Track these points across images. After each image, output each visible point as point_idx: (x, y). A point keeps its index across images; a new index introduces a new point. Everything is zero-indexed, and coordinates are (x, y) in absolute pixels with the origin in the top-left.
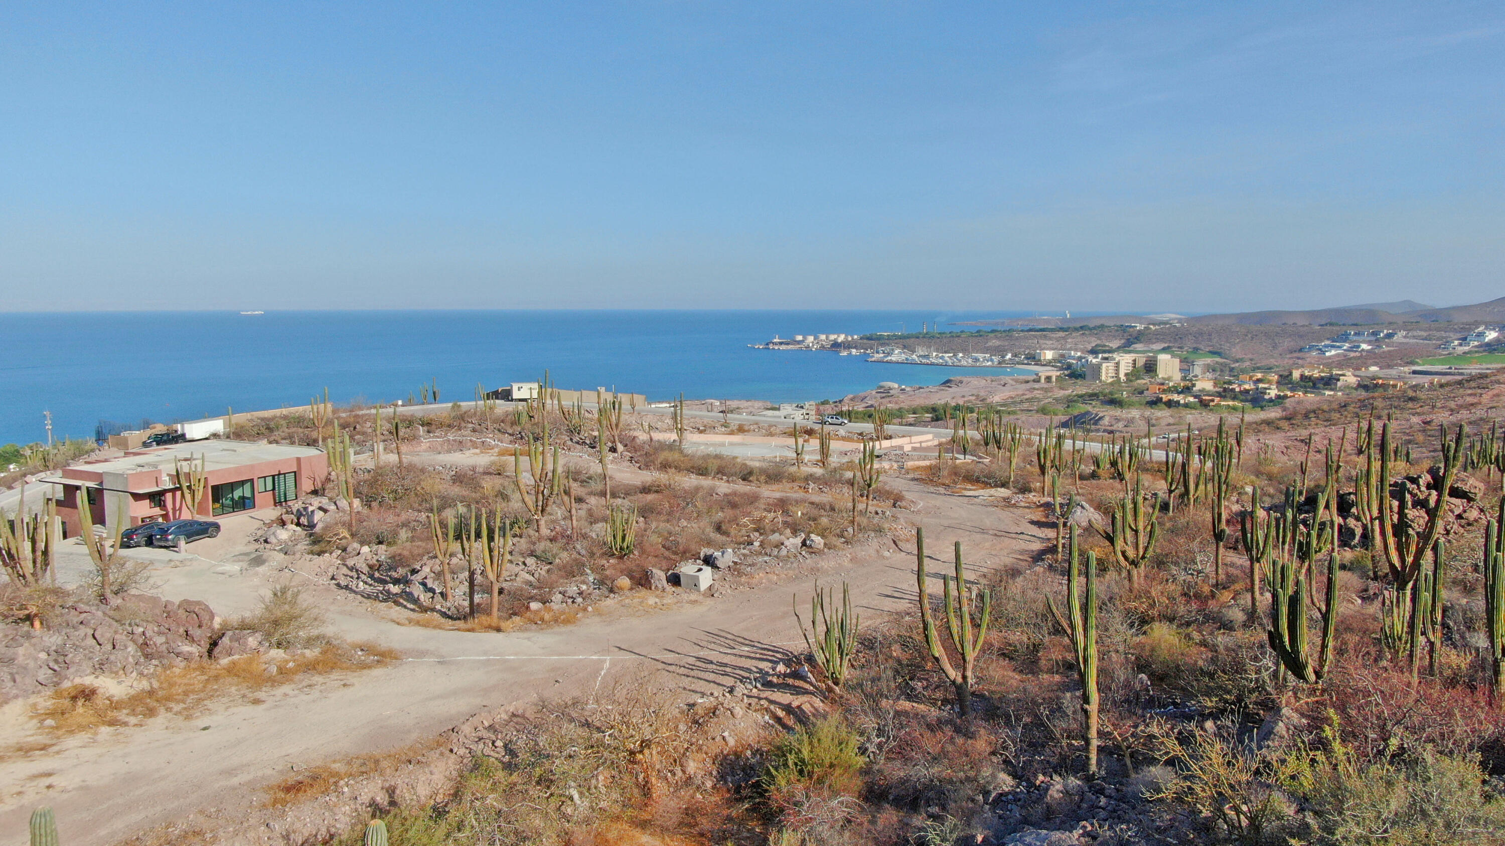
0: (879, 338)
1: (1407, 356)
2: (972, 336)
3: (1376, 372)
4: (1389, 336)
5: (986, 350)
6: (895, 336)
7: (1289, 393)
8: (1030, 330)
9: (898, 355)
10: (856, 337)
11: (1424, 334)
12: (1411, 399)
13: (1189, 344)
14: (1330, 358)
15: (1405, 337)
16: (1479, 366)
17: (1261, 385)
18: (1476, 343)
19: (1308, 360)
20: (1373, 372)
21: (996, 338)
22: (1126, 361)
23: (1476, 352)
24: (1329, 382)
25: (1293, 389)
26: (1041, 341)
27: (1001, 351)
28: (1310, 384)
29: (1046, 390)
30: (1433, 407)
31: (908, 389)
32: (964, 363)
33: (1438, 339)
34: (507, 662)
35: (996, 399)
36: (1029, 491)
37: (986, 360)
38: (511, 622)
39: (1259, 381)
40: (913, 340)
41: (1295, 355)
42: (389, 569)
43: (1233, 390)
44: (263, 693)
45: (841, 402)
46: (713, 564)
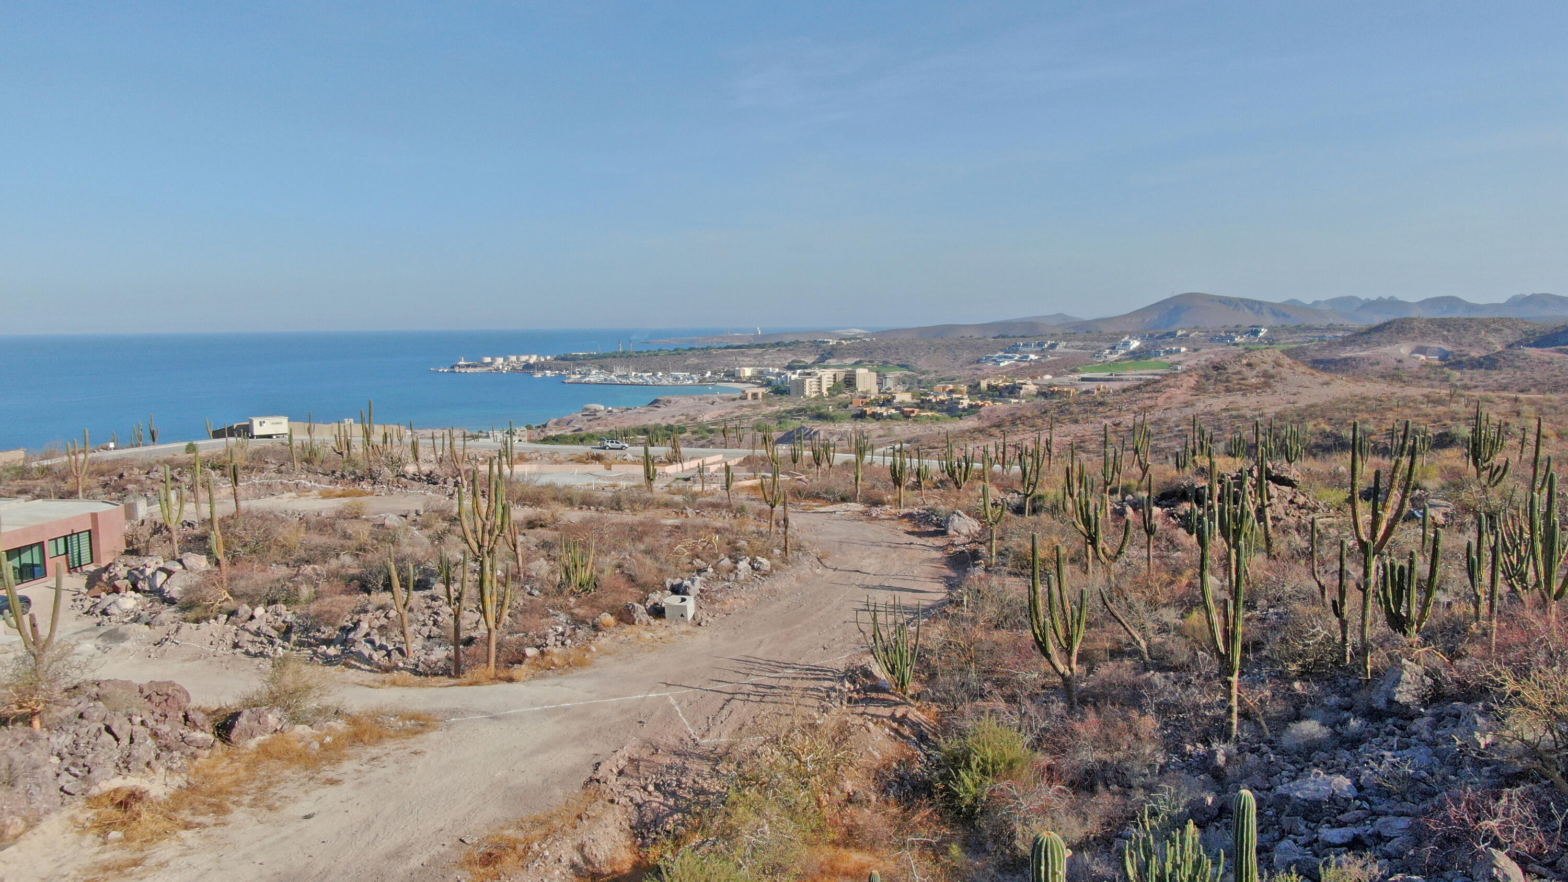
0: (574, 359)
1: (1069, 365)
2: (670, 354)
3: (1050, 379)
4: (1052, 346)
5: (685, 369)
6: (592, 355)
7: (980, 403)
8: (728, 347)
9: (595, 376)
10: (549, 357)
11: (1081, 344)
12: (1101, 404)
13: (879, 358)
14: (1004, 368)
15: (1066, 347)
16: (1134, 372)
17: (954, 396)
18: (1123, 352)
19: (986, 371)
20: (1048, 380)
21: (694, 355)
22: (827, 376)
23: (1127, 359)
24: (1013, 390)
25: (982, 399)
26: (739, 358)
27: (700, 370)
28: (996, 393)
29: (754, 407)
30: (1120, 410)
31: (615, 411)
32: (665, 382)
33: (1092, 349)
34: (566, 709)
35: (707, 417)
36: (883, 503)
37: (686, 378)
38: (518, 671)
39: (951, 392)
40: (609, 360)
41: (974, 366)
42: (307, 630)
43: (930, 401)
44: (329, 772)
45: (545, 426)
46: (685, 593)
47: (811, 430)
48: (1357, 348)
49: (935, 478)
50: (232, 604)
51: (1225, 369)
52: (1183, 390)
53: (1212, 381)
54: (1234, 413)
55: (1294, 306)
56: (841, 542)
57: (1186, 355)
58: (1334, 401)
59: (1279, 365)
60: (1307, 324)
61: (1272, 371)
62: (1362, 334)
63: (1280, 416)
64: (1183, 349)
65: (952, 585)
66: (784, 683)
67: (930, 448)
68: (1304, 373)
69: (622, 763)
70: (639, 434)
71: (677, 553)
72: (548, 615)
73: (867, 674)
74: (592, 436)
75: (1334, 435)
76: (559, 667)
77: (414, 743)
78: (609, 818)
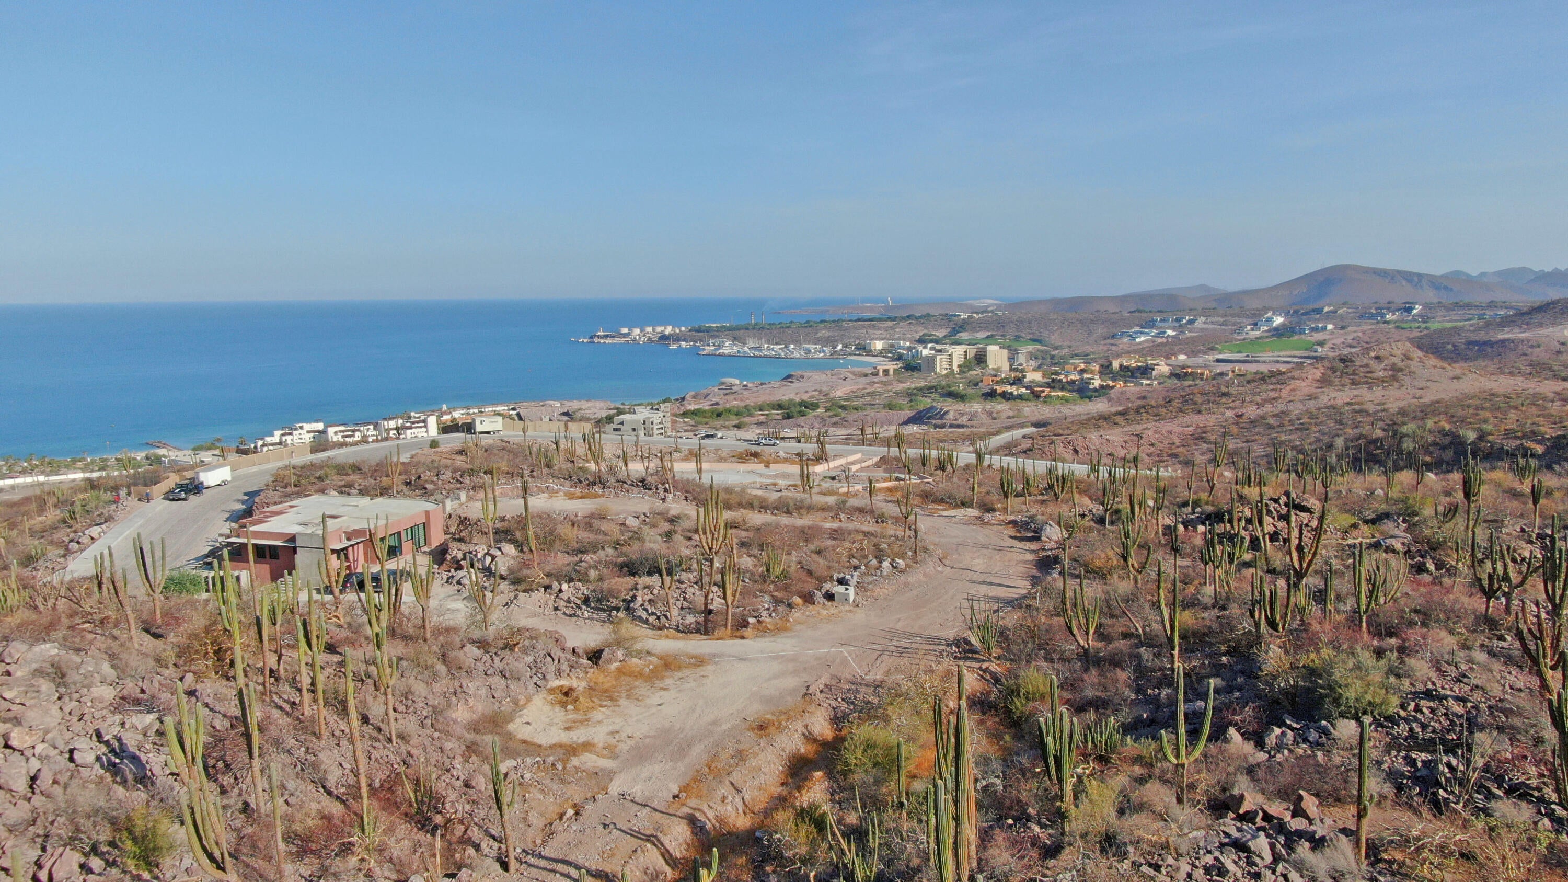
0: (708, 330)
1: (1207, 344)
2: (801, 326)
3: (1185, 360)
4: (1191, 322)
5: (817, 341)
6: (725, 327)
7: (1111, 383)
8: (859, 320)
9: (728, 348)
10: (683, 329)
11: (1221, 320)
12: (1225, 394)
13: (1011, 332)
14: (1139, 343)
15: (1205, 323)
16: (1271, 354)
17: (1085, 376)
18: (1266, 328)
19: (1121, 346)
20: (1182, 360)
21: (825, 327)
22: (958, 352)
23: (1267, 337)
24: (1145, 371)
25: (1114, 379)
26: (871, 331)
27: (832, 342)
28: (1128, 373)
29: (885, 383)
30: (1243, 401)
31: (750, 385)
32: (797, 355)
33: (1233, 325)
34: (782, 656)
35: (839, 393)
36: (994, 510)
37: (818, 352)
38: (748, 632)
39: (1083, 371)
40: (742, 331)
41: (1108, 341)
42: (599, 600)
43: (1060, 381)
44: (659, 684)
45: (683, 399)
46: (847, 584)
47: (942, 410)
48: (1517, 330)
49: (1041, 486)
50: (546, 581)
51: (1352, 361)
52: (1308, 382)
53: (1338, 374)
54: (1357, 407)
55: (1457, 277)
56: (958, 545)
57: (1332, 333)
58: (1461, 397)
59: (1409, 358)
60: (1466, 301)
61: (1400, 364)
62: (1523, 314)
63: (1402, 412)
64: (1330, 327)
65: (1035, 581)
66: (914, 646)
67: (1055, 435)
68: (1435, 367)
69: (821, 687)
70: (773, 409)
71: (838, 554)
72: (756, 596)
73: (967, 642)
74: (729, 411)
75: (1452, 433)
76: (771, 631)
77: (700, 671)
78: (819, 713)
